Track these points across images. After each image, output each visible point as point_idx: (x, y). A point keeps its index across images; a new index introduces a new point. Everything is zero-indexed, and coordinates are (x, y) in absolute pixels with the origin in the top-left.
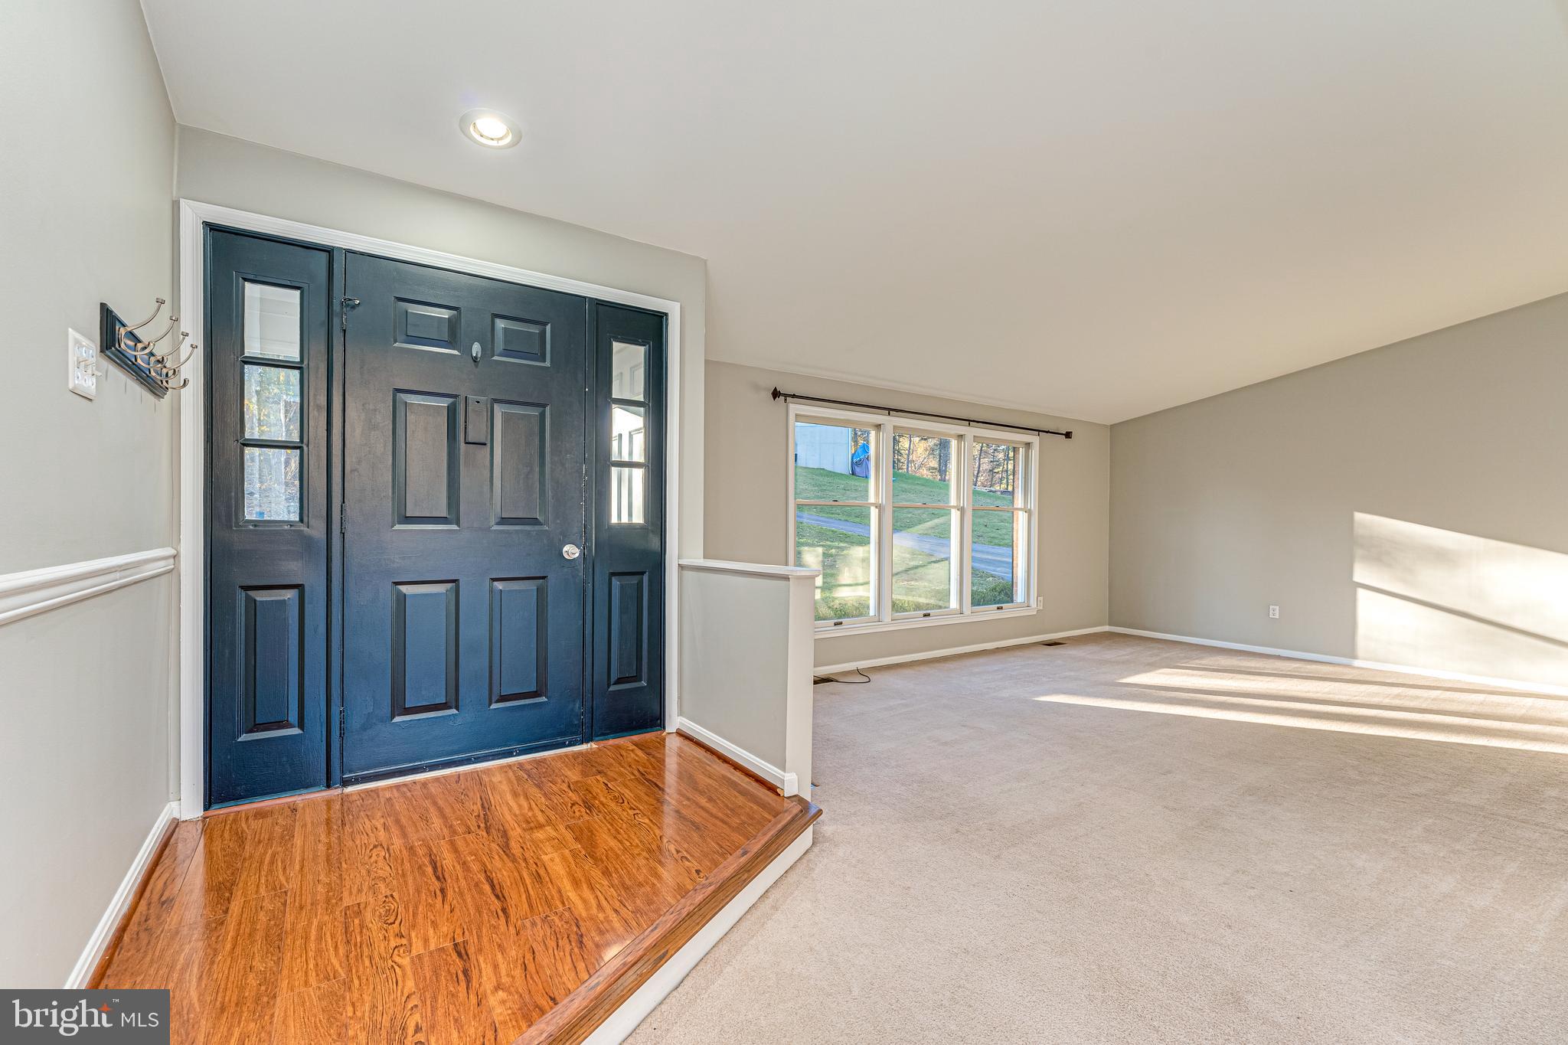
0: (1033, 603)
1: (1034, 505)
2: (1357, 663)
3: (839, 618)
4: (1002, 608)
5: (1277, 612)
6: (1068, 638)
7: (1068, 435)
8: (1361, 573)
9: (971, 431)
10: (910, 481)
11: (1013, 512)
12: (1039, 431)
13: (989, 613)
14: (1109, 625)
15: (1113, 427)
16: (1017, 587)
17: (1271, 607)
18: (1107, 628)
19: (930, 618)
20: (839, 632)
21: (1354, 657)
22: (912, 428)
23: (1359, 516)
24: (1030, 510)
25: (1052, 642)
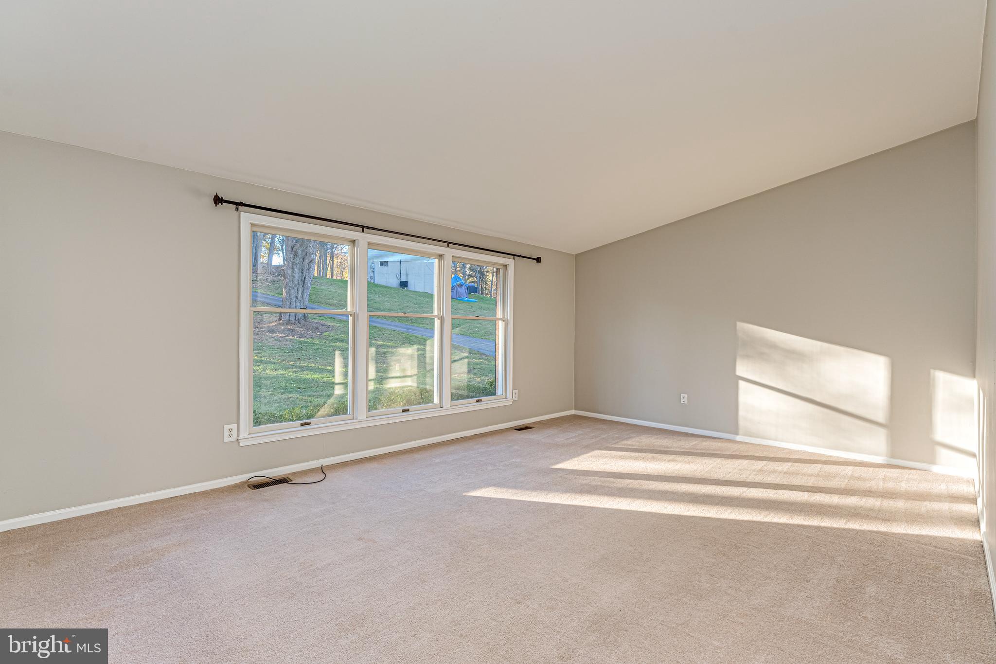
0: (510, 397)
1: (510, 317)
2: (739, 438)
3: (307, 419)
4: (481, 401)
5: (686, 399)
6: (540, 422)
7: (538, 260)
8: (742, 369)
9: (450, 252)
10: (488, 302)
11: (496, 321)
12: (514, 255)
13: (469, 405)
14: (575, 409)
15: (577, 256)
16: (498, 382)
17: (682, 395)
18: (573, 412)
19: (411, 413)
20: (307, 432)
21: (737, 434)
22: (388, 245)
23: (741, 325)
24: (507, 320)
25: (524, 426)
